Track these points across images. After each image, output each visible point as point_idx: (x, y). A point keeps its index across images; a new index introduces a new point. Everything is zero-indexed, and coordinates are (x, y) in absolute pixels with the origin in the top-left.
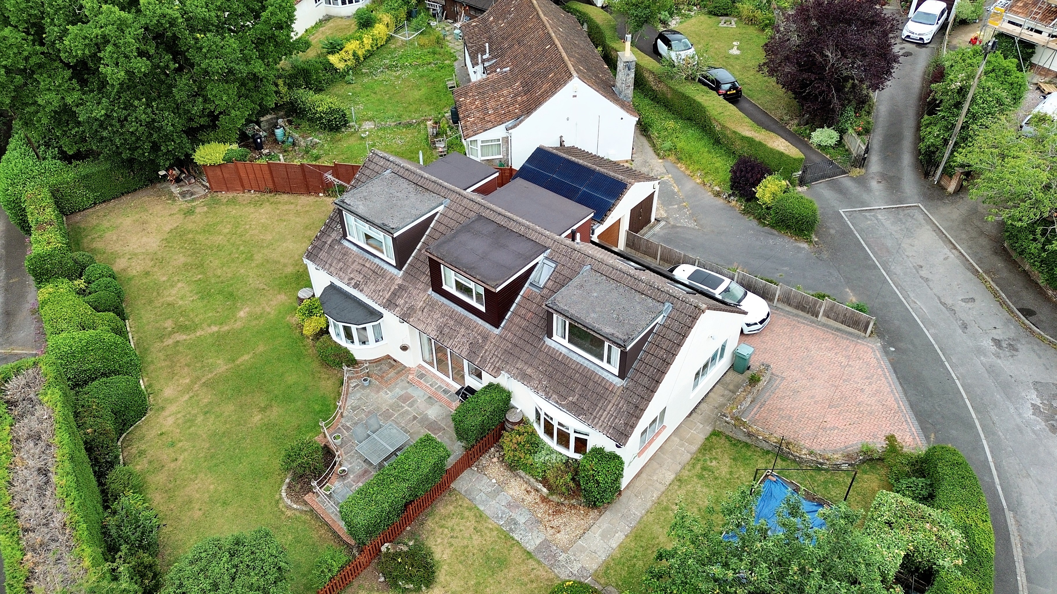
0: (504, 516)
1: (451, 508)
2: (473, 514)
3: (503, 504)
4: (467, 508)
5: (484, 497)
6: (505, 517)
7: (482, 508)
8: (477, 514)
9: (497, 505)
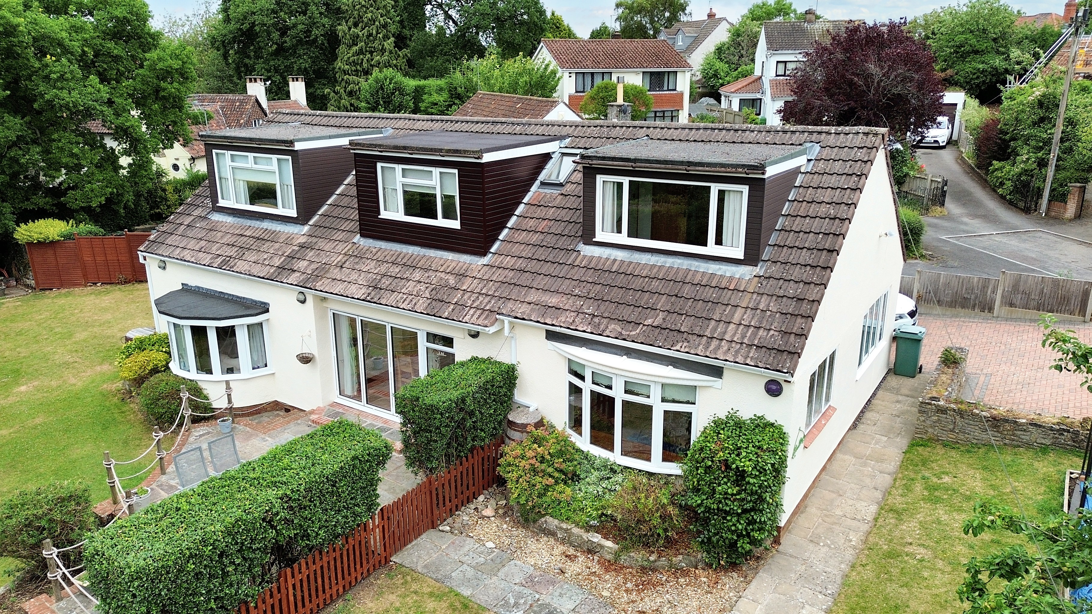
0: (522, 601)
1: (392, 597)
2: (445, 605)
3: (517, 581)
4: (431, 594)
5: (470, 572)
6: (525, 603)
7: (466, 592)
8: (457, 604)
9: (503, 585)
